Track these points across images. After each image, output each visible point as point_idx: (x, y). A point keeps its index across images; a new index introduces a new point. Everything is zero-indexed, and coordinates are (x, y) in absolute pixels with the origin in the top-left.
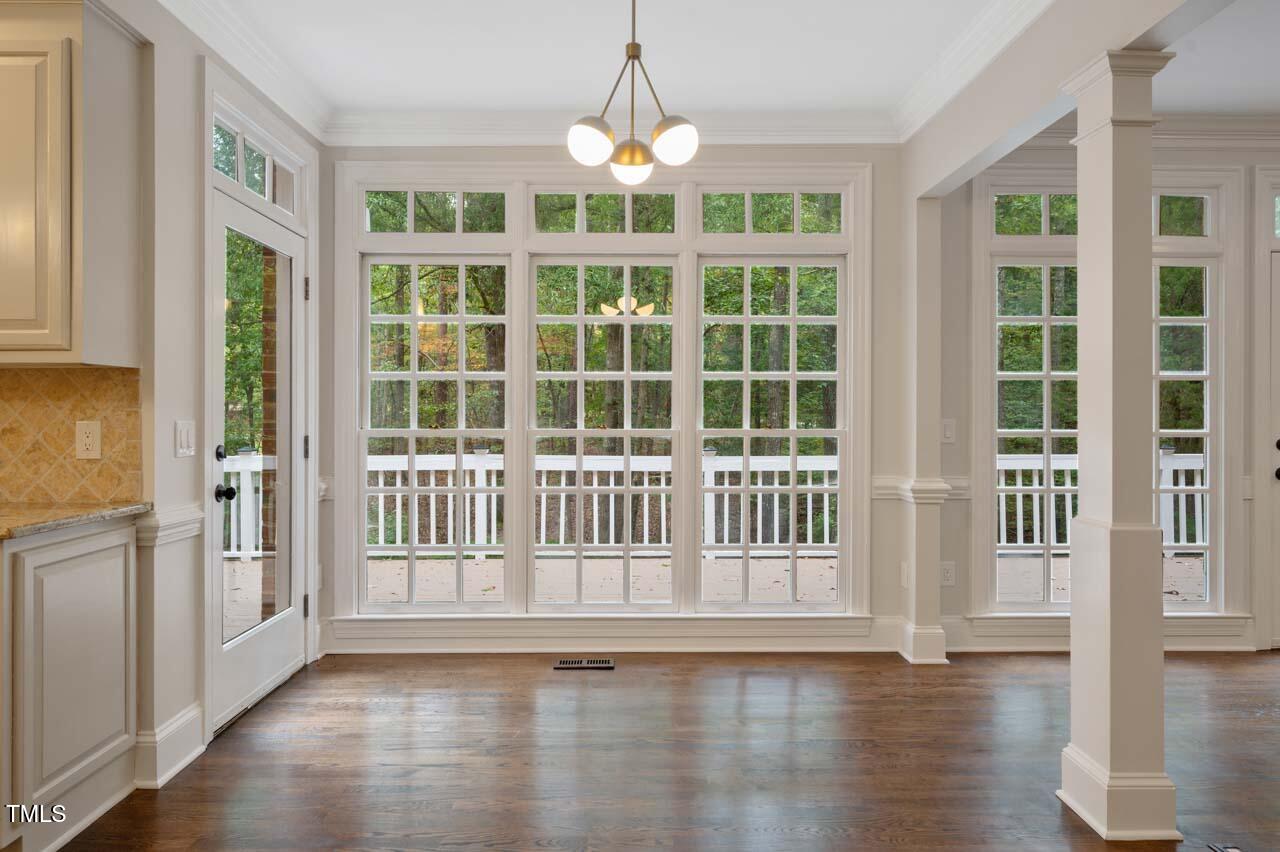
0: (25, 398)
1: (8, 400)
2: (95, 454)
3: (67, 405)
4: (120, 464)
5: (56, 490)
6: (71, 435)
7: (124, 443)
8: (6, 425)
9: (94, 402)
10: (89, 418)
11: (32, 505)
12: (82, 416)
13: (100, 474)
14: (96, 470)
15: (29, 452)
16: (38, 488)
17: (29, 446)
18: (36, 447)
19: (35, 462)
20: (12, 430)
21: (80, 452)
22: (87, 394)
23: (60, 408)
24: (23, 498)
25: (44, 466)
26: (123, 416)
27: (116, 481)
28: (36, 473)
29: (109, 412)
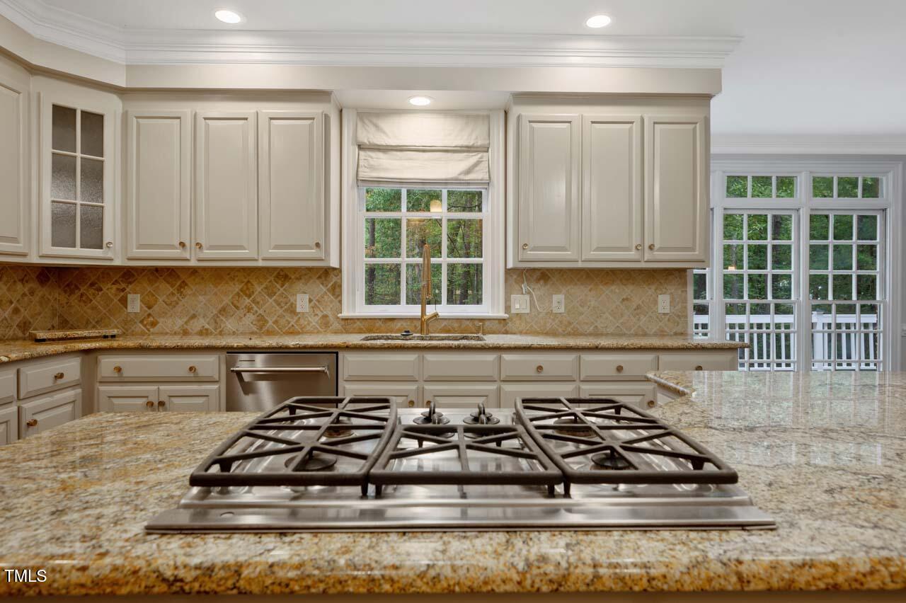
0: (633, 284)
1: (625, 285)
2: (667, 311)
3: (653, 287)
4: (678, 316)
5: (648, 328)
6: (656, 302)
7: (680, 306)
8: (625, 297)
9: (666, 285)
10: (665, 293)
11: (636, 335)
12: (660, 292)
13: (669, 320)
14: (666, 319)
15: (635, 310)
16: (639, 327)
17: (635, 307)
18: (638, 307)
19: (638, 315)
20: (627, 299)
21: (661, 311)
22: (662, 281)
23: (650, 288)
24: (632, 332)
25: (642, 317)
26: (680, 292)
27: (676, 324)
28: (638, 320)
29: (673, 290)
